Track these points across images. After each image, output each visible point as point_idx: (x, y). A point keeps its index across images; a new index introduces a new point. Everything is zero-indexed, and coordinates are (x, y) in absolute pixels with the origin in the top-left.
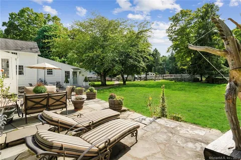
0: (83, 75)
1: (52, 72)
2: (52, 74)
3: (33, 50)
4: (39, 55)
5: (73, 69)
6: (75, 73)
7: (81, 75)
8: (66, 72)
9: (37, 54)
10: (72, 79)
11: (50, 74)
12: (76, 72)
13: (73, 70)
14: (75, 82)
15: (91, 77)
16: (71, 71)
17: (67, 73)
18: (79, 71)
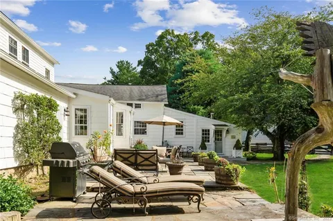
0: (233, 137)
1: (182, 130)
2: (182, 134)
3: (160, 97)
4: (165, 105)
5: (215, 125)
6: (218, 133)
7: (229, 136)
8: (203, 130)
9: (163, 104)
10: (213, 144)
11: (179, 134)
12: (221, 131)
13: (214, 127)
14: (219, 149)
15: (266, 144)
16: (212, 129)
17: (206, 132)
18: (226, 128)
